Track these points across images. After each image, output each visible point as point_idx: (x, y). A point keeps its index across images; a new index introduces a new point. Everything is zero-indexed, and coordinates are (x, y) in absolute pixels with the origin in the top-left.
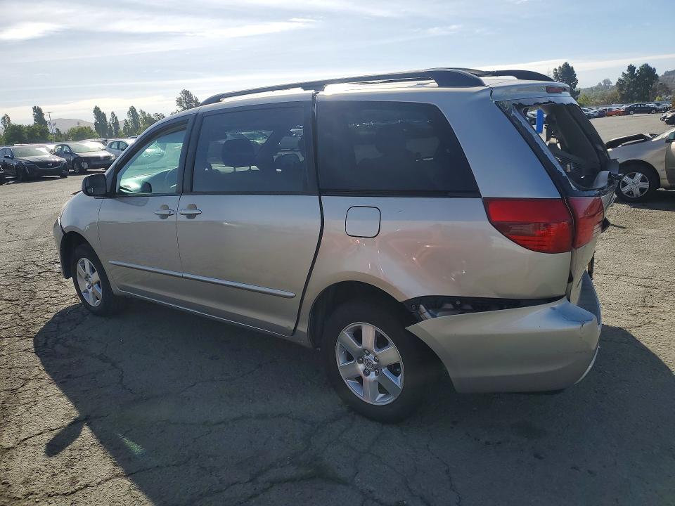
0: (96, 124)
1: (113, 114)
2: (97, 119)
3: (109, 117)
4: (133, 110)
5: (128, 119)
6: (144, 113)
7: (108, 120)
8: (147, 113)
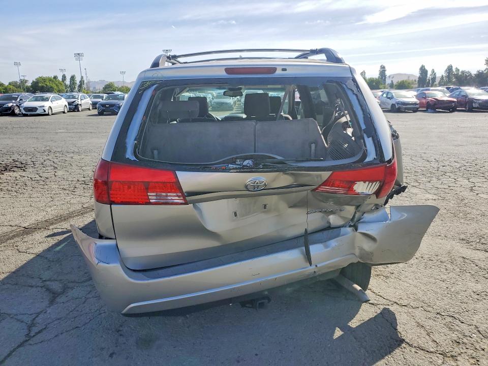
0: (419, 78)
1: (433, 71)
2: (421, 74)
3: (429, 73)
4: (450, 69)
5: (444, 75)
6: (459, 70)
7: (428, 75)
8: (460, 71)
